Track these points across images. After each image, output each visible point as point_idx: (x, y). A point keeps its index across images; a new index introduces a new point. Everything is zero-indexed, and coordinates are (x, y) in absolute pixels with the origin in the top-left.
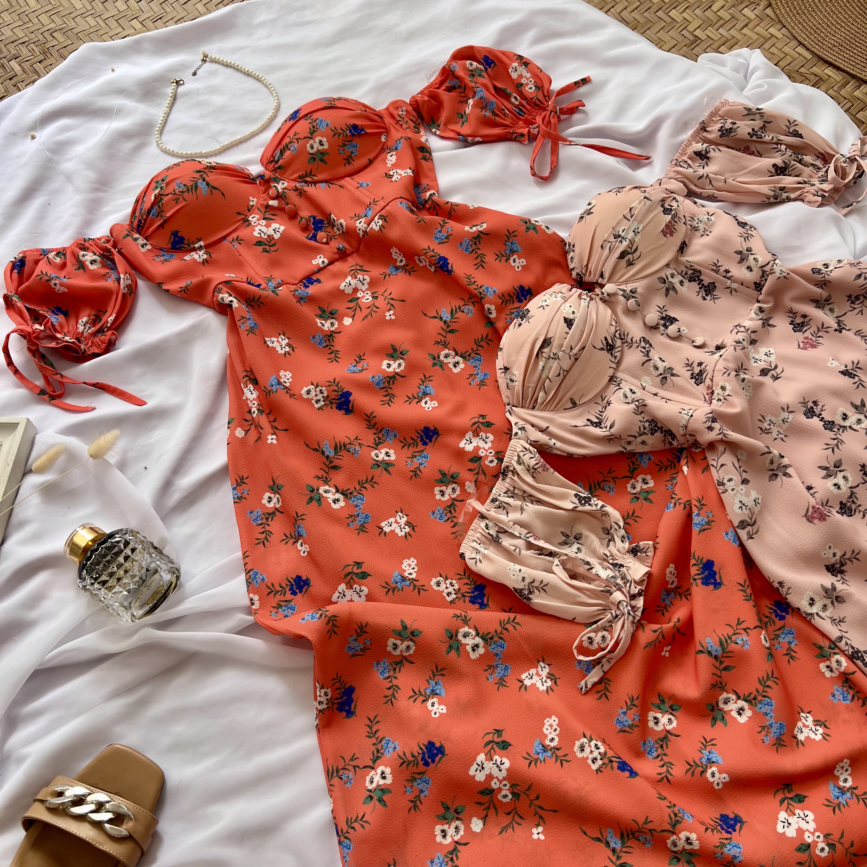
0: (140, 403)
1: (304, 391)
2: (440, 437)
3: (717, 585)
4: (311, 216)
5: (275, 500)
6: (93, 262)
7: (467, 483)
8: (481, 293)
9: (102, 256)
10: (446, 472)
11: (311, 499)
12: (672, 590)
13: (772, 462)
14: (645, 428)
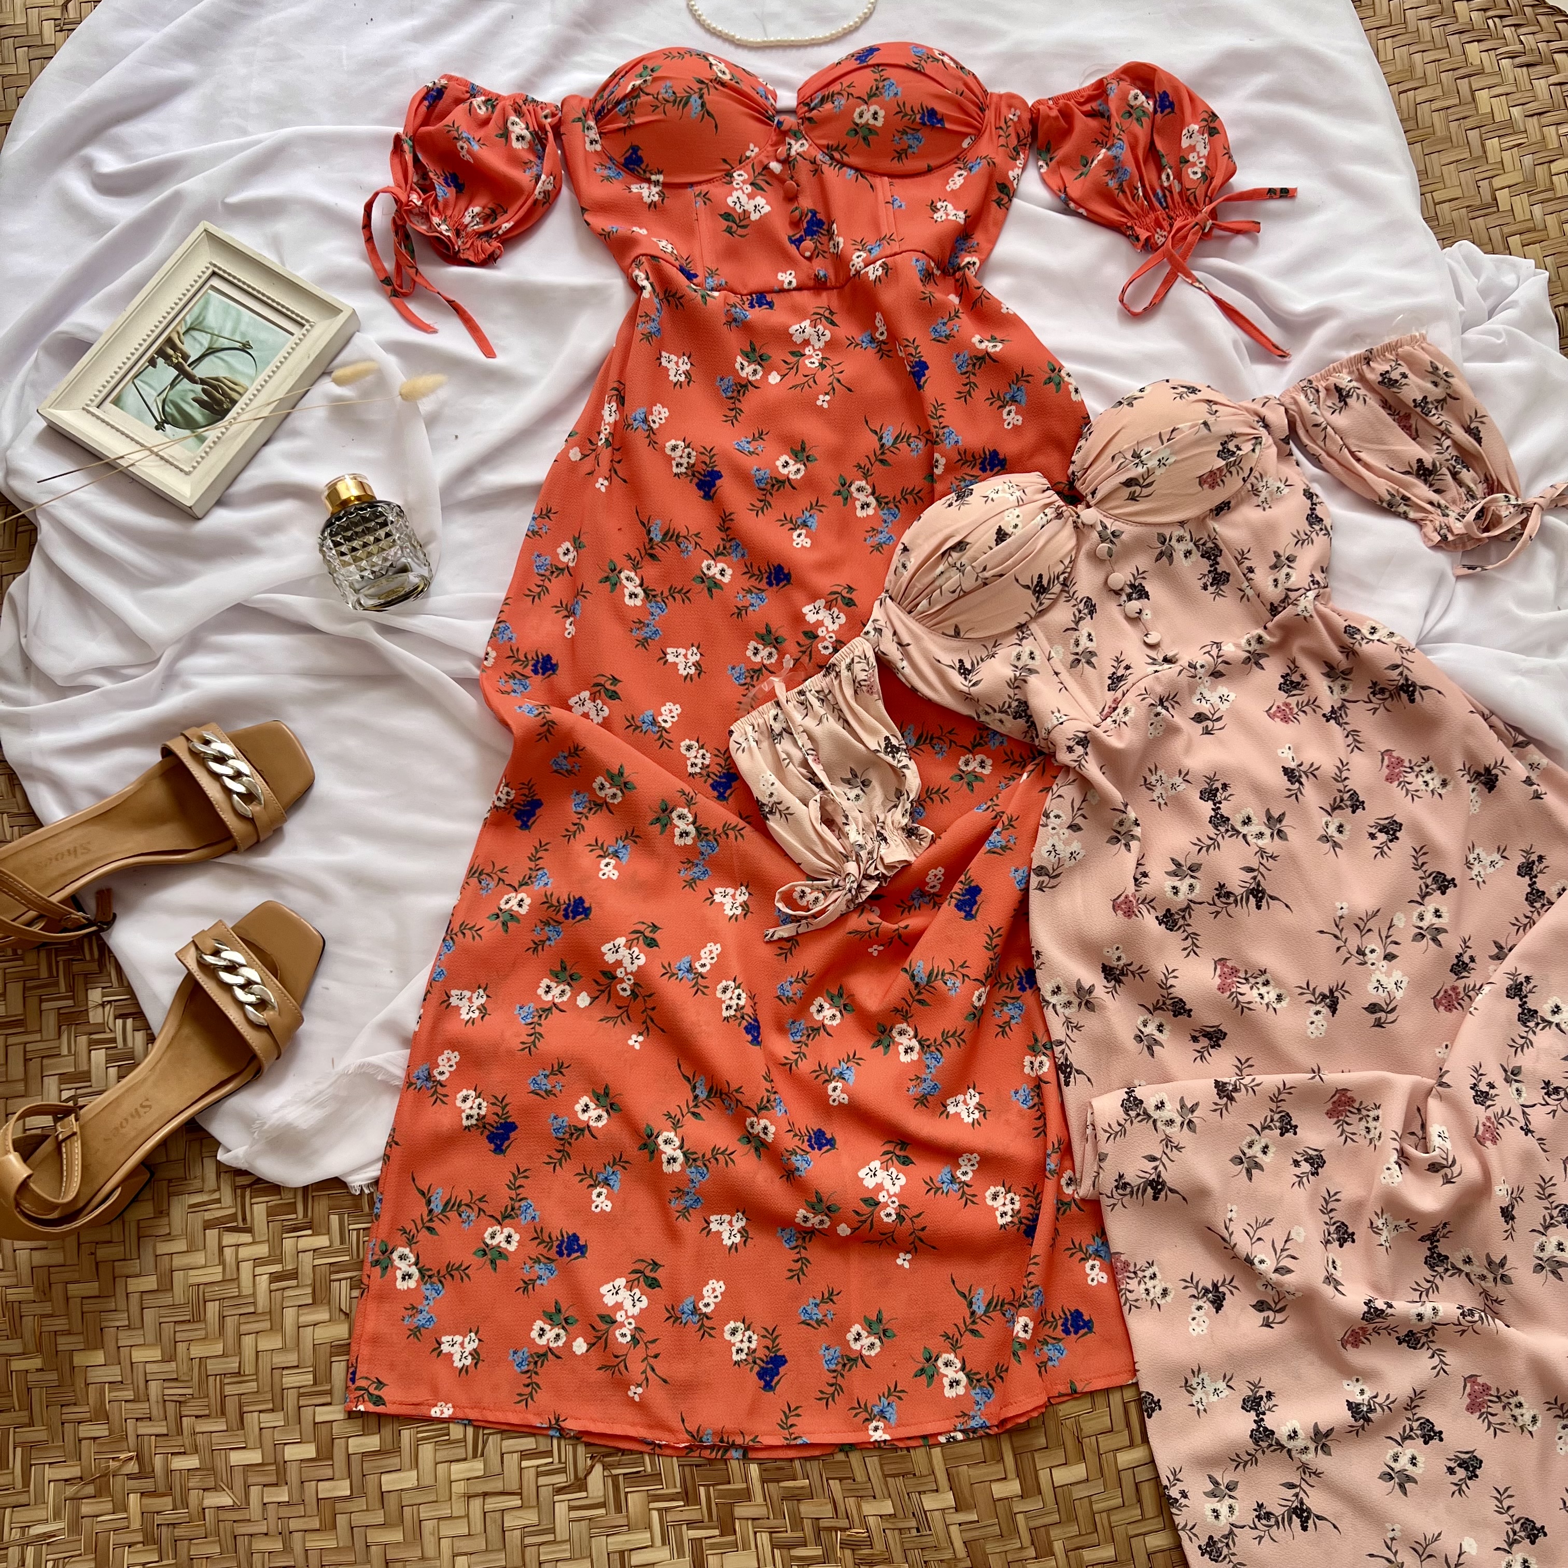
0: (489, 352)
1: (670, 444)
2: (789, 586)
3: (969, 916)
4: (811, 211)
5: (571, 556)
6: (520, 138)
7: (788, 656)
8: (938, 436)
9: (535, 134)
10: (773, 630)
11: (607, 579)
12: (930, 894)
13: (1121, 823)
14: (1009, 707)
